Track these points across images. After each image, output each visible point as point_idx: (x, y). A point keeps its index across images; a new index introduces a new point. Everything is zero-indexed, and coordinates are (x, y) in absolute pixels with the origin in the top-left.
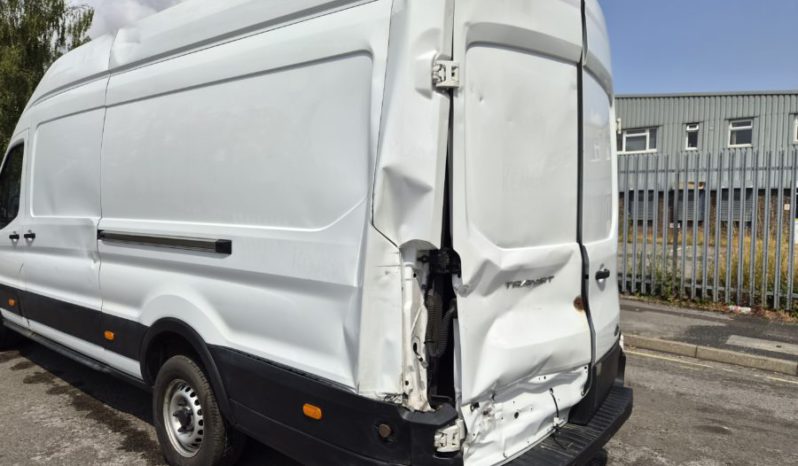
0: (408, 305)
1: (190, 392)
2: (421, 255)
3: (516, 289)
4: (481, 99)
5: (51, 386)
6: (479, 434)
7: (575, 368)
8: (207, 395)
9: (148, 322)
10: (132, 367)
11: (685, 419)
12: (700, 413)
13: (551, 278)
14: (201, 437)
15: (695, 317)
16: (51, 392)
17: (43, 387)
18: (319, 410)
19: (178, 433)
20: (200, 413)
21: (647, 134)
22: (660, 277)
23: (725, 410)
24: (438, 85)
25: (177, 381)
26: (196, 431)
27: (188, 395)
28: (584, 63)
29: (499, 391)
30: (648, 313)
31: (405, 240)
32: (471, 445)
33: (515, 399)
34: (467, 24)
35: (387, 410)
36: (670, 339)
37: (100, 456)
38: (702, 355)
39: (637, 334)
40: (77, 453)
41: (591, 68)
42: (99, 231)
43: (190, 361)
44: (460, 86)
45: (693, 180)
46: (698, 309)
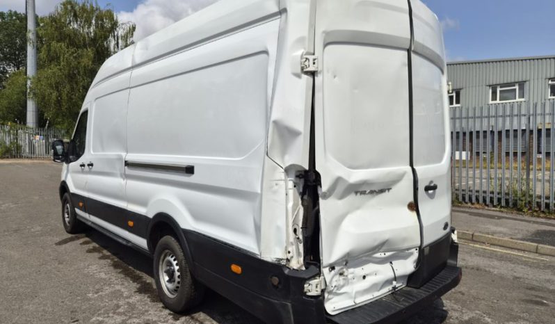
0: (290, 204)
1: (173, 258)
2: (298, 174)
3: (363, 196)
4: (335, 77)
5: (101, 255)
6: (335, 286)
7: (408, 249)
8: (182, 260)
9: (151, 216)
10: (142, 242)
11: (514, 294)
12: (528, 291)
13: (389, 189)
15: (542, 223)
16: (100, 258)
17: (96, 255)
18: (240, 268)
19: (167, 283)
20: (178, 271)
21: (517, 87)
22: (516, 195)
23: (548, 290)
24: (305, 70)
25: (167, 251)
26: (176, 282)
27: (172, 260)
28: (412, 49)
29: (350, 260)
30: (504, 220)
31: (287, 165)
32: (330, 293)
33: (363, 267)
34: (324, 32)
35: (276, 268)
36: (518, 239)
37: (125, 295)
38: (542, 251)
40: (112, 292)
41: (418, 51)
42: (126, 162)
43: (173, 239)
44: (319, 70)
46: (546, 218)
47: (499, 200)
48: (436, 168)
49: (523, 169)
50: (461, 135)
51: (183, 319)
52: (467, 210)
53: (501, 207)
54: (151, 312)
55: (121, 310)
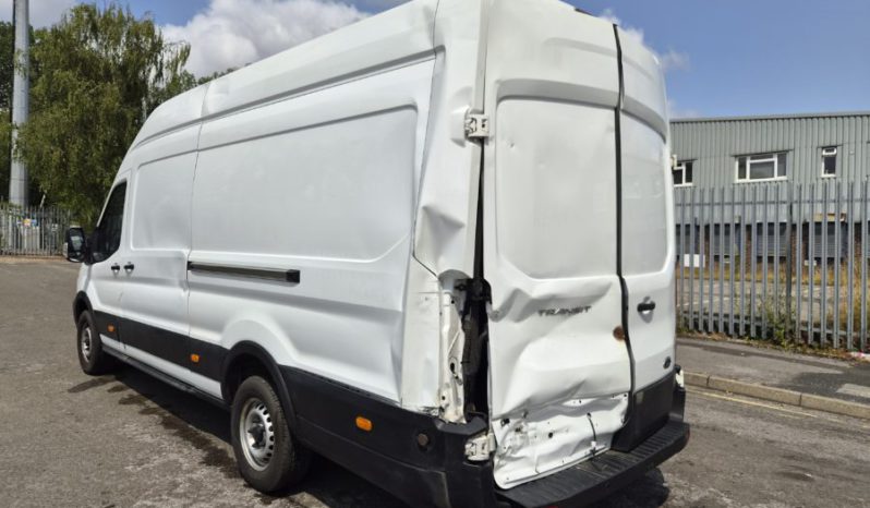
0: (446, 328)
1: (263, 410)
2: (458, 284)
3: (550, 317)
4: (512, 145)
5: (143, 407)
6: (509, 448)
7: (613, 395)
8: (277, 413)
9: (228, 346)
10: (213, 387)
11: (766, 464)
12: (785, 461)
13: (587, 308)
14: (272, 452)
15: (809, 363)
16: (143, 412)
17: (135, 408)
18: (369, 422)
19: (252, 449)
20: (271, 429)
21: (775, 159)
22: (771, 320)
23: (814, 459)
24: (470, 135)
25: (253, 400)
26: (267, 447)
27: (261, 412)
28: (622, 107)
29: (530, 410)
30: (754, 358)
31: (443, 270)
32: (502, 457)
33: (550, 420)
34: (498, 81)
35: (425, 421)
36: (773, 386)
37: (184, 468)
38: (808, 404)
39: (736, 379)
40: (164, 464)
41: (631, 110)
42: (189, 263)
43: (264, 381)
44: (490, 135)
45: (832, 212)
46: (815, 355)
47: (747, 328)
48: (654, 278)
49: (782, 282)
50: (693, 230)
51: (277, 502)
52: (701, 342)
53: (750, 338)
54: (228, 492)
55: (180, 490)
